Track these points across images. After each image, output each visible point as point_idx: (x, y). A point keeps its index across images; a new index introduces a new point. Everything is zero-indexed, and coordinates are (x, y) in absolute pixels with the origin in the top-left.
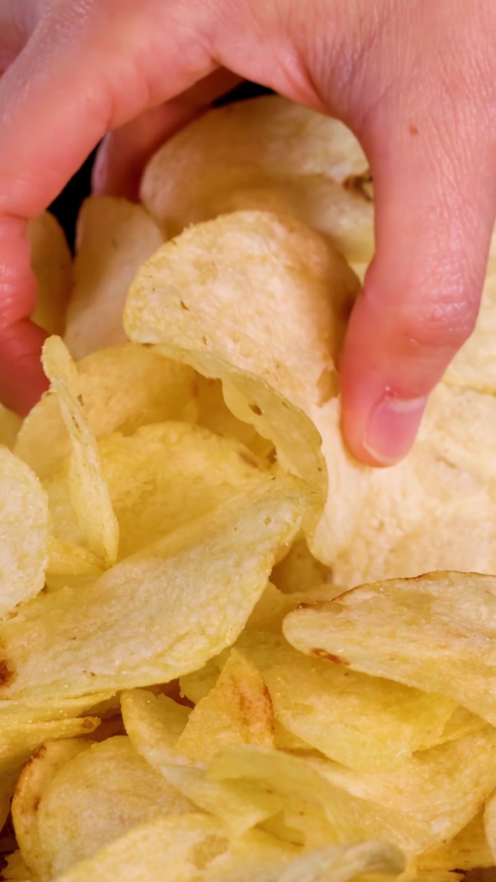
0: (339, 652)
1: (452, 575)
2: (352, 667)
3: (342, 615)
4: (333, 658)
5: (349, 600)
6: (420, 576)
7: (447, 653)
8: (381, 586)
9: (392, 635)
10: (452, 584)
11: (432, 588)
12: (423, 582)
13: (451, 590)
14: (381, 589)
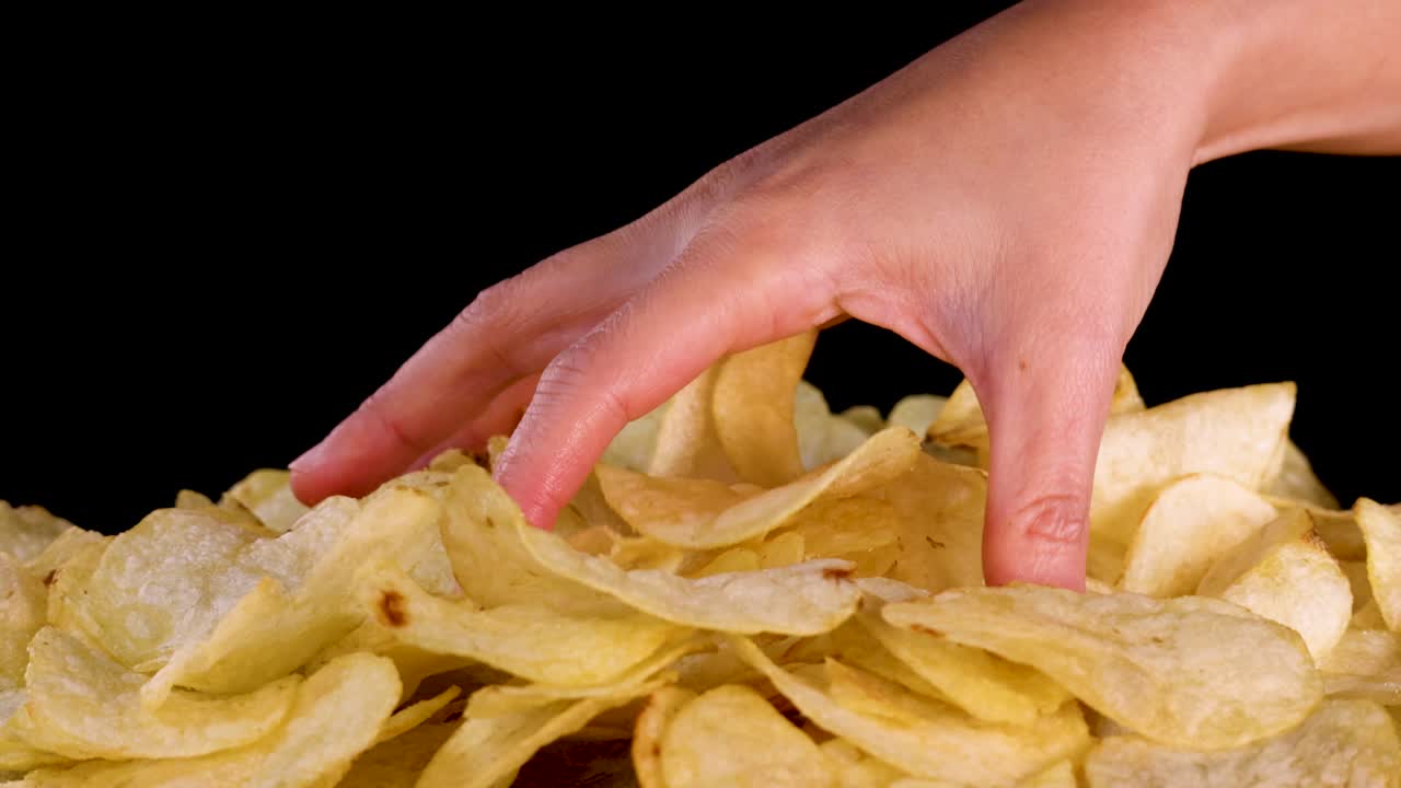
2: (948, 638)
4: (931, 632)
7: (1030, 635)
9: (982, 619)
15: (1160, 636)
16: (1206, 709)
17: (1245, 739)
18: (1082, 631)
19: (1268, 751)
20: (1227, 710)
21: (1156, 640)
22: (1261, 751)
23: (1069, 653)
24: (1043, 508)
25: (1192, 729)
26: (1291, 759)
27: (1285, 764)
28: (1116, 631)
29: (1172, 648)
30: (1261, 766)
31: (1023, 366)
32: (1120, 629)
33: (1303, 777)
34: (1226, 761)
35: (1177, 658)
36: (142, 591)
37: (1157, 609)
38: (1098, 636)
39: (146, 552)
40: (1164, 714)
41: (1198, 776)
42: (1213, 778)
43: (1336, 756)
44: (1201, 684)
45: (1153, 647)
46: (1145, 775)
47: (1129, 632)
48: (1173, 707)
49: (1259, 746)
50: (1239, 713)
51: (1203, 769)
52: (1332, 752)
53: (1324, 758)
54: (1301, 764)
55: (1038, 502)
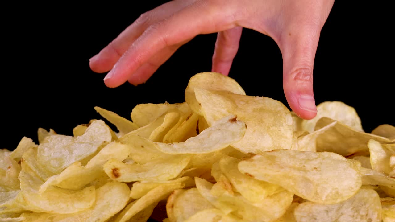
0: (252, 173)
1: (281, 150)
2: (255, 178)
3: (253, 163)
4: (250, 175)
5: (255, 158)
6: (273, 151)
7: (279, 173)
8: (263, 154)
9: (265, 168)
10: (281, 153)
11: (275, 154)
12: (273, 152)
13: (280, 154)
14: (263, 155)
15: (316, 167)
16: (328, 191)
17: (339, 201)
18: (294, 168)
19: (345, 205)
20: (334, 192)
21: (315, 168)
22: (343, 205)
23: (290, 178)
24: (298, 72)
25: (324, 198)
26: (351, 208)
27: (350, 209)
28: (304, 166)
29: (320, 171)
30: (343, 210)
31: (290, 34)
32: (305, 165)
33: (354, 213)
34: (333, 209)
35: (321, 174)
36: (52, 154)
37: (317, 157)
38: (299, 170)
39: (49, 146)
40: (317, 194)
41: (325, 214)
42: (330, 214)
43: (364, 206)
44: (327, 183)
45: (315, 171)
46: (311, 215)
47: (308, 167)
48: (319, 191)
49: (342, 203)
50: (337, 193)
51: (327, 211)
52: (362, 205)
53: (361, 207)
54: (354, 209)
55: (297, 70)
